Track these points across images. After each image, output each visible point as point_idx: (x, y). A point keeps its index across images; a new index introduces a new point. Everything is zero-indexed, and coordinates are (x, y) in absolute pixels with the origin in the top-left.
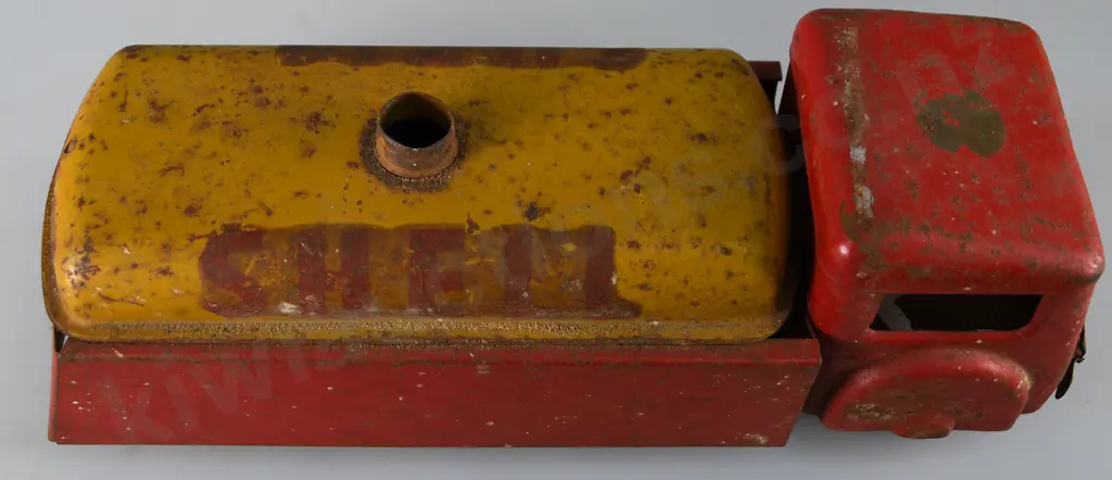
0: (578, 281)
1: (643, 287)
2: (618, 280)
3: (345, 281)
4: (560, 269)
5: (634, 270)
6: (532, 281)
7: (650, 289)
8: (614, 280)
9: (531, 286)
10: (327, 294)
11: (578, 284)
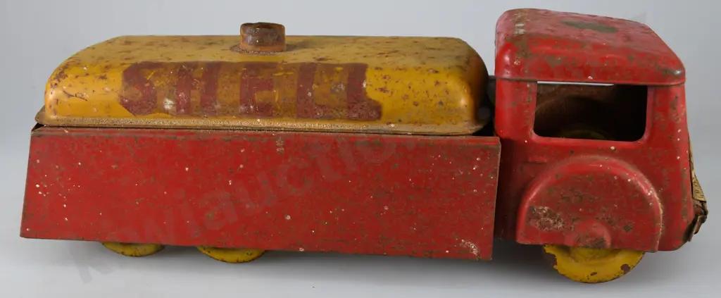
0: (342, 85)
1: (382, 90)
2: (367, 85)
3: (203, 83)
4: (331, 79)
5: (377, 79)
6: (314, 85)
7: (388, 91)
8: (364, 85)
9: (313, 88)
10: (192, 92)
11: (343, 87)
